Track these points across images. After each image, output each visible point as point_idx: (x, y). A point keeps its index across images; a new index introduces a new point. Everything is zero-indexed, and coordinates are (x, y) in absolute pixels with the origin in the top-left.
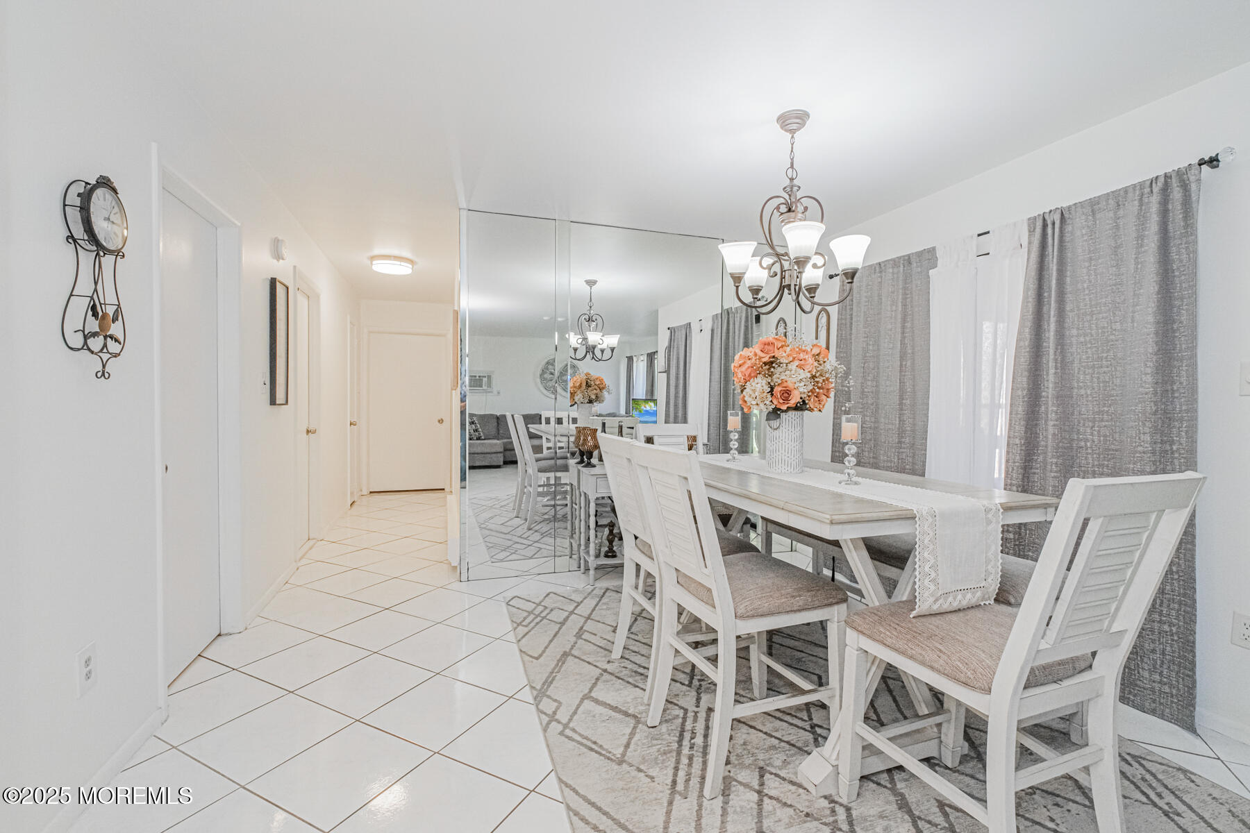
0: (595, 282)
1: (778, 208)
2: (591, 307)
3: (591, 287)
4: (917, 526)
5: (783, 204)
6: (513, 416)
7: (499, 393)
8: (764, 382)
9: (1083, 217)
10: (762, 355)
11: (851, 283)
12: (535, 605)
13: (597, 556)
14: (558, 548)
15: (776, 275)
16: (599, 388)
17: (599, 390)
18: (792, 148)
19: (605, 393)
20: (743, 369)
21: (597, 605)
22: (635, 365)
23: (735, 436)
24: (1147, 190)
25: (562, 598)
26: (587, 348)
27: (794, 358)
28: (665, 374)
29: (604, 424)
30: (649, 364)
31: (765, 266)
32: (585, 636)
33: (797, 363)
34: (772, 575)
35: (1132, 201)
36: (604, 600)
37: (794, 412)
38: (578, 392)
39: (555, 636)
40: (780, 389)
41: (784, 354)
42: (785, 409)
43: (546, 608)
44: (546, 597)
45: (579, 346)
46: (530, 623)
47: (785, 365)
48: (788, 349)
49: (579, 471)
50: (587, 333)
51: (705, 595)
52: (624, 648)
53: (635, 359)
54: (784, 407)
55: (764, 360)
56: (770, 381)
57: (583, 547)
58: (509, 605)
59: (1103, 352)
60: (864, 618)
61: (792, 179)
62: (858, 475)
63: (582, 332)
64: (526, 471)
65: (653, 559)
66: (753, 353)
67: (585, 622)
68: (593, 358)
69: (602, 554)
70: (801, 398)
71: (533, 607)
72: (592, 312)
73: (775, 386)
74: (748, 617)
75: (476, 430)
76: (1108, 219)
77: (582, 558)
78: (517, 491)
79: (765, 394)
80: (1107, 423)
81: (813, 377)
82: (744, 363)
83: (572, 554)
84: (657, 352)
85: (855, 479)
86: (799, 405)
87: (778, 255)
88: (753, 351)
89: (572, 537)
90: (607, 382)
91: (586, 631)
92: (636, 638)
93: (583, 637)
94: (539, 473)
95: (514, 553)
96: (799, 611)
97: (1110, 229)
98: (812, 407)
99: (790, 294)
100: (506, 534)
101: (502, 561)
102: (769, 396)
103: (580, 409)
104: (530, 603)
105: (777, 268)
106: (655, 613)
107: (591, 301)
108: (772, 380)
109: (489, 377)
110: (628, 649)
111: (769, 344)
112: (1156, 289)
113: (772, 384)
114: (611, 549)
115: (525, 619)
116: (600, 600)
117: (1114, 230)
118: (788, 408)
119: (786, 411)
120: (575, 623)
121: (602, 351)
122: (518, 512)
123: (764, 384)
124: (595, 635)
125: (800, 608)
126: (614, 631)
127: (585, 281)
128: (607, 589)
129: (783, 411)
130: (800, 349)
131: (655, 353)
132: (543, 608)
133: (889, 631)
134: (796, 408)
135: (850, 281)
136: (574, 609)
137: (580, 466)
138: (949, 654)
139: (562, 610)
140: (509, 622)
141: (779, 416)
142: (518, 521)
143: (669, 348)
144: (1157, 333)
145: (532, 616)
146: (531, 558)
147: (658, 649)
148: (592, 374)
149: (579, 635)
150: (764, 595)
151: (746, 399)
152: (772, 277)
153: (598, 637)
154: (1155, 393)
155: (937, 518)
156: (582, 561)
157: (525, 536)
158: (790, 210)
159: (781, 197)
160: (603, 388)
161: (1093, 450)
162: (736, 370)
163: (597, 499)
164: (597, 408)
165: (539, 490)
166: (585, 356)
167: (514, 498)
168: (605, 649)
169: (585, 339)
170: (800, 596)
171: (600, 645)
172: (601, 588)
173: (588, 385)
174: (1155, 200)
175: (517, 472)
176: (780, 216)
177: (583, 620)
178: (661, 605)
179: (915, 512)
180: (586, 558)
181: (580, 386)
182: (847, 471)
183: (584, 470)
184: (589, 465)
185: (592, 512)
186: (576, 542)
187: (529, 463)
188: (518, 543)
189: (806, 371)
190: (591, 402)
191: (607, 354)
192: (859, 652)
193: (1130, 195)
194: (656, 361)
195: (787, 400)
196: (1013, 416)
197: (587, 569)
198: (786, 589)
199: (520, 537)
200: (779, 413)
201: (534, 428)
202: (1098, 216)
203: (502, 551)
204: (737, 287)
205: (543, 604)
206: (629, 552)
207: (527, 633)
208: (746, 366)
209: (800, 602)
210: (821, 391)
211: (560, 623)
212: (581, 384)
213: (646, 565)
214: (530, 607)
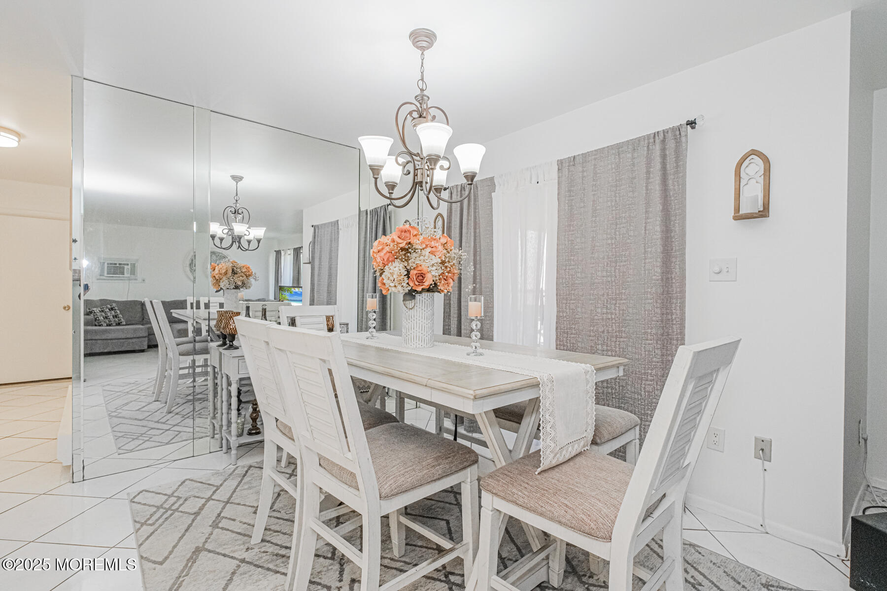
0: (241, 178)
1: (410, 113)
2: (237, 201)
3: (237, 183)
4: (541, 392)
5: (414, 111)
6: (151, 302)
7: (144, 280)
8: (401, 266)
9: (613, 156)
10: (400, 241)
11: (471, 184)
12: (166, 497)
13: (240, 435)
14: (197, 429)
15: (409, 173)
16: (246, 275)
17: (245, 277)
18: (422, 63)
19: (252, 280)
20: (382, 254)
21: (238, 486)
22: (283, 258)
23: (373, 315)
24: (652, 140)
25: (200, 484)
26: (233, 238)
27: (427, 246)
28: (309, 266)
29: (248, 308)
30: (295, 258)
31: (400, 163)
32: (224, 523)
33: (429, 249)
34: (412, 446)
35: (643, 147)
36: (246, 479)
37: (427, 294)
38: (224, 278)
39: (187, 530)
40: (415, 272)
41: (418, 242)
42: (420, 290)
43: (179, 498)
44: (180, 485)
45: (225, 236)
46: (157, 520)
47: (419, 250)
48: (421, 238)
49: (221, 353)
50: (233, 224)
51: (350, 480)
52: (266, 529)
53: (283, 253)
54: (419, 289)
55: (401, 246)
56: (406, 265)
57: (225, 428)
58: (134, 502)
59: (623, 251)
60: (498, 481)
61: (422, 90)
62: (481, 347)
63: (228, 224)
64: (167, 355)
65: (293, 440)
66: (390, 240)
67: (224, 508)
68: (239, 247)
69: (246, 432)
70: (433, 281)
71: (164, 500)
72: (238, 205)
73: (411, 269)
74: (393, 495)
75: (116, 316)
76: (628, 159)
77: (224, 438)
78: (158, 375)
79: (402, 277)
80: (624, 301)
81: (443, 263)
82: (383, 249)
83: (214, 434)
84: (302, 247)
85: (480, 350)
86: (431, 287)
87: (411, 154)
88: (391, 238)
89: (214, 417)
90: (253, 270)
91: (223, 517)
92: (278, 515)
93: (220, 525)
94: (181, 357)
95: (148, 440)
96: (439, 479)
97: (629, 166)
98: (442, 289)
99: (422, 190)
100: (140, 420)
101: (131, 451)
102: (406, 278)
103: (226, 294)
104: (161, 495)
105: (410, 167)
106: (297, 495)
107: (237, 195)
108: (408, 265)
109: (133, 266)
110: (270, 530)
111: (405, 232)
112: (661, 208)
113: (408, 268)
114: (255, 427)
115: (152, 515)
116: (242, 480)
117: (632, 167)
118: (423, 289)
119: (420, 292)
120: (213, 509)
121: (249, 242)
122: (158, 395)
123: (401, 268)
124: (234, 520)
125: (440, 477)
126: (255, 513)
127: (231, 176)
128: (251, 467)
129: (417, 292)
130: (431, 238)
131: (301, 248)
132: (176, 499)
133: (521, 491)
134: (429, 290)
135: (470, 183)
136: (212, 495)
137: (221, 349)
138: (574, 508)
139: (198, 497)
140: (131, 522)
141: (414, 297)
142: (158, 405)
143: (314, 243)
144: (662, 238)
145: (162, 511)
146: (167, 444)
147: (300, 525)
148: (238, 263)
149: (215, 525)
150: (407, 470)
151: (384, 281)
152: (406, 175)
153: (237, 523)
154: (662, 280)
155: (555, 383)
156: (224, 442)
157: (163, 420)
158: (420, 116)
159: (414, 104)
160: (250, 275)
161: (616, 321)
162: (375, 255)
163: (241, 379)
164: (243, 293)
165: (180, 373)
166: (232, 245)
167: (155, 381)
168: (245, 535)
169: (231, 230)
170: (439, 465)
171: (239, 531)
172: (244, 467)
173: (234, 272)
174: (658, 147)
175: (158, 357)
176: (412, 120)
177: (221, 505)
178: (302, 489)
179: (539, 380)
180: (228, 438)
181: (226, 273)
182: (473, 344)
183: (227, 353)
184: (231, 347)
185: (234, 393)
186: (217, 423)
187: (169, 347)
188: (154, 428)
189: (437, 257)
190: (237, 287)
191: (254, 245)
192: (493, 512)
193: (642, 143)
194: (301, 256)
195: (421, 282)
196: (558, 297)
197: (229, 448)
198: (427, 460)
199: (158, 422)
200: (414, 294)
201: (176, 313)
202: (622, 156)
203: (134, 439)
204: (376, 179)
205: (175, 494)
206: (270, 434)
207: (153, 533)
208: (384, 251)
209: (439, 470)
210: (450, 274)
211: (195, 513)
212: (227, 271)
213: (289, 448)
214: (159, 500)
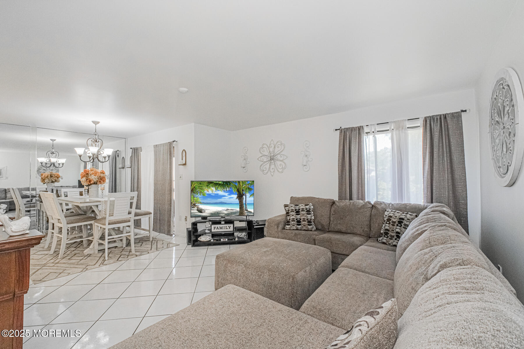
2: (53, 149)
3: (53, 142)
6: (13, 188)
17: (57, 178)
18: (96, 128)
19: (60, 179)
26: (51, 163)
33: (94, 175)
35: (167, 145)
38: (47, 179)
45: (47, 162)
47: (91, 175)
61: (96, 135)
63: (49, 158)
64: (19, 212)
68: (54, 166)
70: (95, 182)
73: (88, 179)
76: (165, 148)
81: (98, 177)
90: (61, 175)
103: (48, 185)
107: (53, 146)
123: (85, 179)
127: (50, 139)
148: (53, 173)
158: (96, 141)
166: (50, 166)
173: (51, 176)
190: (52, 182)
210: (101, 180)
212: (48, 176)
